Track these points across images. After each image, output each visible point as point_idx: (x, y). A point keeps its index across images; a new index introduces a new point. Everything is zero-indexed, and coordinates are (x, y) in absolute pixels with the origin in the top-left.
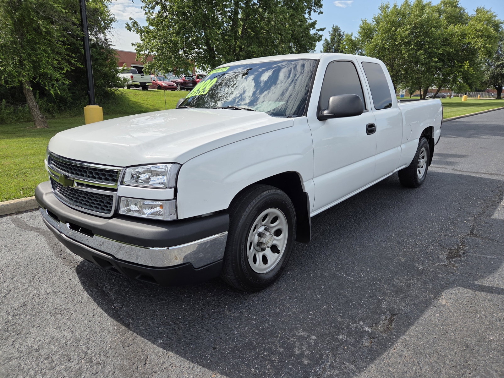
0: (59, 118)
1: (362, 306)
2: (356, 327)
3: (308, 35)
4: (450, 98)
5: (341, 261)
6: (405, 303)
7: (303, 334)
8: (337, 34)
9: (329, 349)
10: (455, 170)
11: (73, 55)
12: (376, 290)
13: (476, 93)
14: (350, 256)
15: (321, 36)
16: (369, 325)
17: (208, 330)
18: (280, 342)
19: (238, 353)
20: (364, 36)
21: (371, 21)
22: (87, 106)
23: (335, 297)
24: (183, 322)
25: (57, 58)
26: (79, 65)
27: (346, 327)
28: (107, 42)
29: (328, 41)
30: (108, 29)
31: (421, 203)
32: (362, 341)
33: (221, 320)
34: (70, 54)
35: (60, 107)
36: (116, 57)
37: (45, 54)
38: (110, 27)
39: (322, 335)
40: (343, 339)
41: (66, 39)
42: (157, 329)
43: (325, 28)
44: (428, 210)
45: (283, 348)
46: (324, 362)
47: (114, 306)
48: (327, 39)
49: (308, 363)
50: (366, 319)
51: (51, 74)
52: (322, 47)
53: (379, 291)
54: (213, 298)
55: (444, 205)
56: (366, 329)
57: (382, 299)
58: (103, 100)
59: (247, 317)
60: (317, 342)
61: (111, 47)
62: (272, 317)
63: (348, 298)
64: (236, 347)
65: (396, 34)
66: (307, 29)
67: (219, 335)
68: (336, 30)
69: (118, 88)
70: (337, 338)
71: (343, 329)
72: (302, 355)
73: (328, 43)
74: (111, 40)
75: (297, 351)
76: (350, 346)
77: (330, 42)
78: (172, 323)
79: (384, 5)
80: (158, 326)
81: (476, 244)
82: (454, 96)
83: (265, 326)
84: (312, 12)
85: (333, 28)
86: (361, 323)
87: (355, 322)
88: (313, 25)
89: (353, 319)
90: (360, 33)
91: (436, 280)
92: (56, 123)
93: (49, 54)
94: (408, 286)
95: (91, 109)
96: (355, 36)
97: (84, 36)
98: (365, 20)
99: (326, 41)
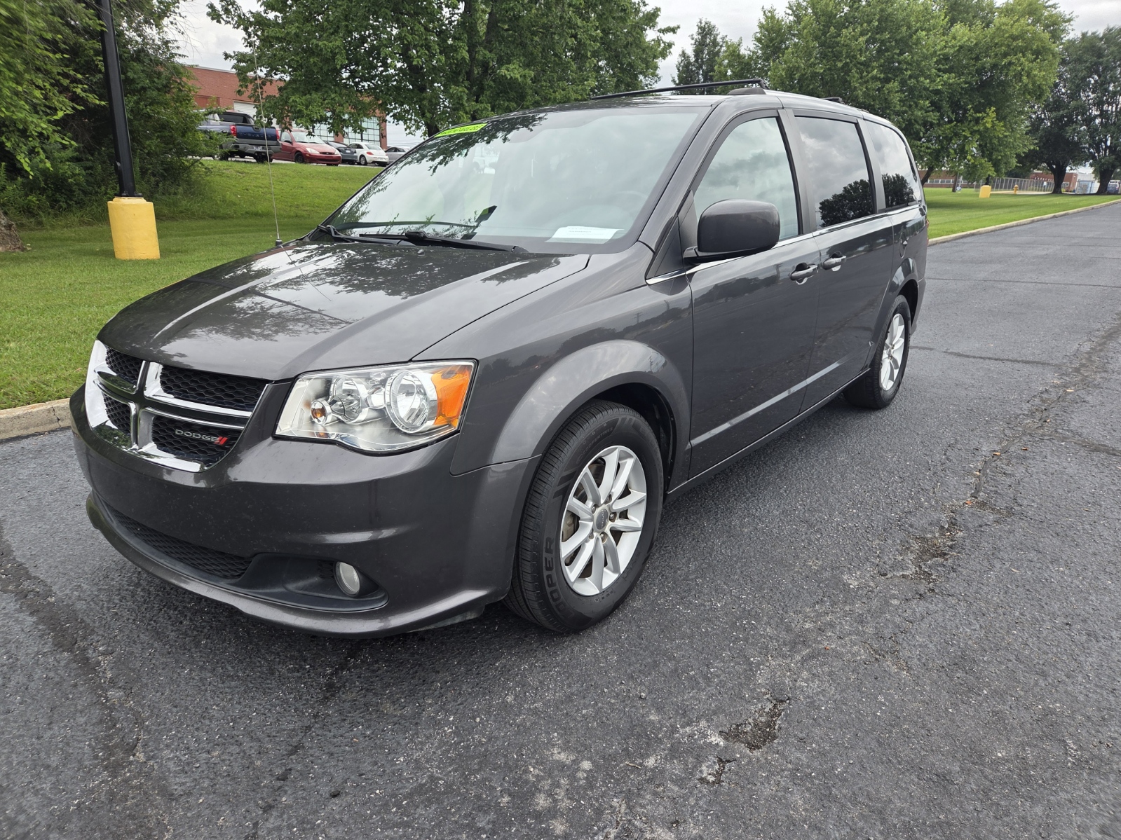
0: (53, 227)
1: (708, 680)
2: (691, 736)
3: (638, 41)
4: (954, 191)
5: (675, 572)
6: (809, 670)
7: (563, 756)
8: (708, 41)
9: (621, 792)
10: (949, 353)
11: (79, 76)
12: (746, 640)
13: (1011, 180)
14: (696, 560)
15: (670, 45)
16: (720, 729)
17: (332, 754)
18: (504, 779)
19: (397, 812)
20: (768, 46)
21: (783, 13)
22: (116, 199)
23: (649, 660)
24: (274, 734)
25: (40, 82)
26: (94, 100)
27: (664, 736)
28: (167, 47)
29: (688, 57)
30: (168, 17)
31: (870, 430)
32: (699, 769)
33: (369, 727)
34: (72, 73)
35: (57, 201)
36: (190, 83)
37: (7, 73)
38: (174, 12)
39: (608, 758)
40: (656, 767)
41: (60, 36)
42: (204, 755)
43: (679, 27)
44: (884, 444)
45: (510, 795)
46: (605, 827)
47: (106, 698)
48: (686, 52)
49: (565, 831)
50: (715, 713)
51: (25, 122)
52: (676, 72)
53: (752, 644)
54: (358, 671)
55: (918, 434)
56: (713, 739)
57: (758, 664)
58: (160, 185)
59: (434, 717)
60: (593, 776)
61: (178, 60)
62: (495, 715)
63: (679, 662)
64: (394, 796)
65: (838, 43)
66: (639, 28)
67: (358, 767)
68: (706, 31)
69: (198, 158)
70: (641, 764)
71: (660, 741)
72: (552, 813)
73: (689, 63)
74: (175, 45)
75: (542, 801)
76: (670, 785)
77: (692, 59)
78: (247, 739)
80: (208, 747)
81: (981, 526)
82: (963, 186)
83: (473, 738)
85: (700, 28)
86: (703, 723)
87: (689, 724)
88: (651, 18)
89: (684, 715)
90: (759, 40)
91: (885, 613)
92: (45, 239)
93: (18, 73)
94: (820, 629)
95: (125, 205)
96: (748, 47)
97: (105, 29)
98: (769, 12)
99: (684, 54)
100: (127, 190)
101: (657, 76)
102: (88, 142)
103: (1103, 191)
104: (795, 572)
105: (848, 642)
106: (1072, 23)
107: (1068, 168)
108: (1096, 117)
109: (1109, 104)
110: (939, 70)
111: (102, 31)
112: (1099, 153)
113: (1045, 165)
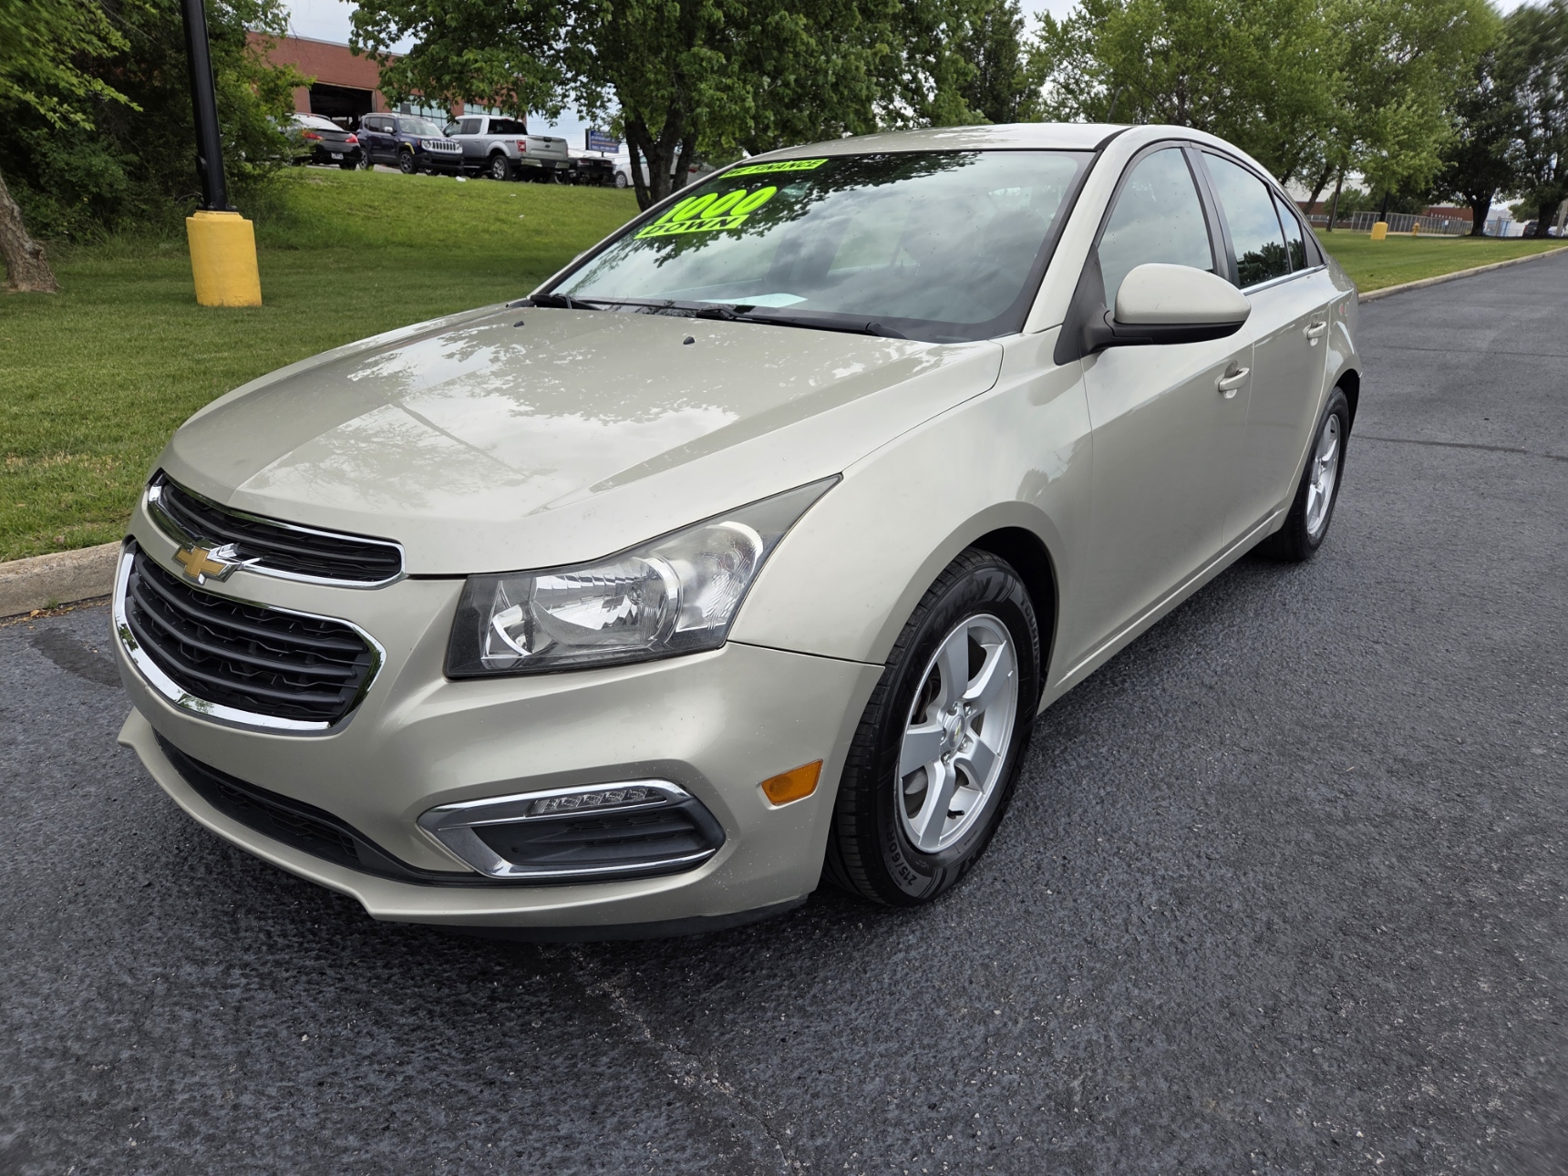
13: (1400, 217)
22: (199, 214)
95: (213, 223)
100: (215, 201)
103: (1535, 234)
107: (1493, 201)
108: (1537, 126)
112: (1539, 179)
113: (1462, 194)
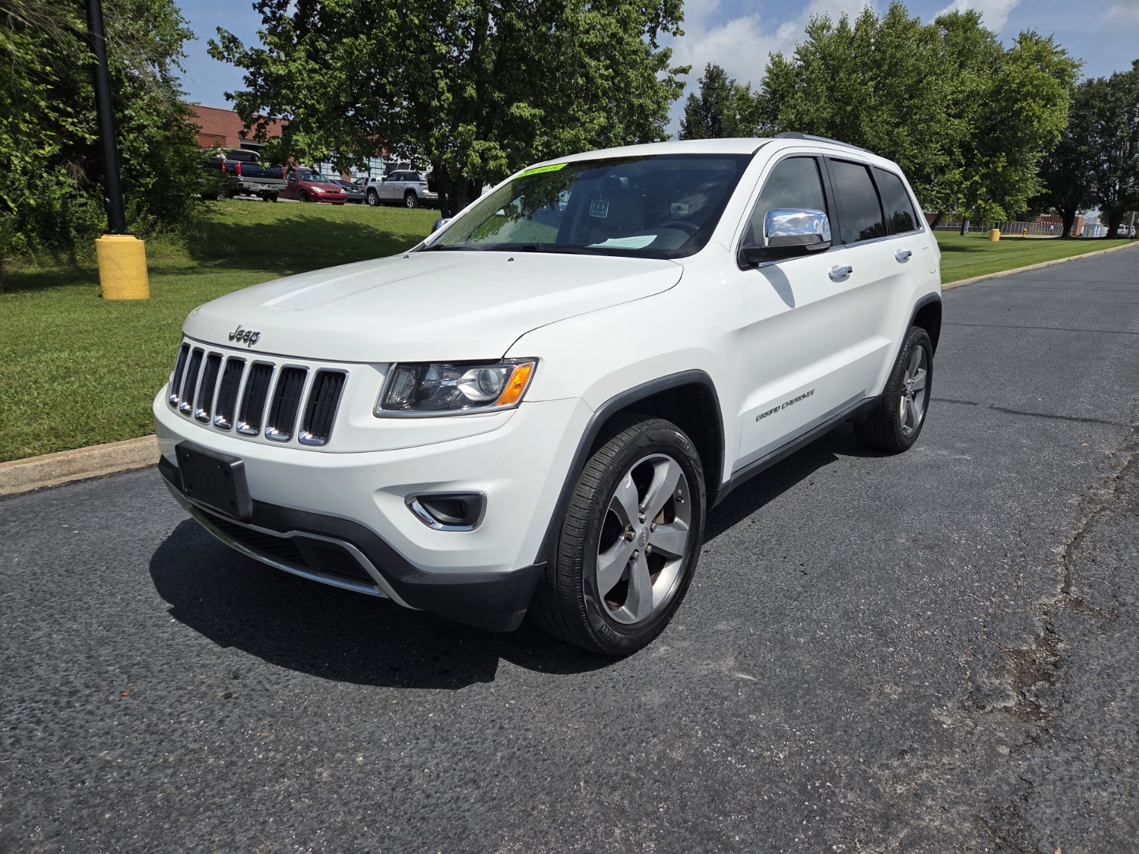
3: (649, 82)
4: (962, 234)
8: (716, 84)
11: (69, 109)
13: (1018, 224)
15: (681, 86)
20: (776, 91)
21: (791, 58)
22: (104, 237)
28: (169, 85)
29: (698, 100)
30: (171, 56)
34: (61, 106)
36: (191, 122)
38: (177, 51)
43: (690, 68)
48: (695, 95)
61: (181, 98)
66: (650, 70)
68: (714, 75)
73: (698, 106)
74: (178, 82)
77: (701, 103)
79: (818, 23)
82: (970, 230)
84: (659, 30)
85: (708, 72)
88: (663, 59)
90: (767, 84)
91: (995, 768)
94: (915, 795)
95: (114, 242)
96: (757, 90)
97: (97, 62)
98: (777, 56)
99: (692, 97)
100: (118, 227)
101: (666, 118)
102: (83, 178)
103: (1112, 235)
104: (872, 704)
105: (955, 816)
106: (1081, 68)
107: (1077, 212)
108: (1104, 162)
109: (1117, 149)
110: (949, 115)
111: (94, 63)
112: (1107, 198)
113: (1054, 208)
